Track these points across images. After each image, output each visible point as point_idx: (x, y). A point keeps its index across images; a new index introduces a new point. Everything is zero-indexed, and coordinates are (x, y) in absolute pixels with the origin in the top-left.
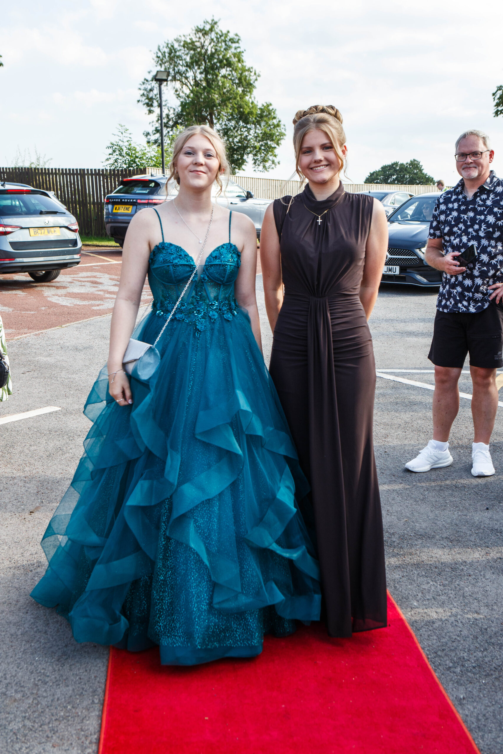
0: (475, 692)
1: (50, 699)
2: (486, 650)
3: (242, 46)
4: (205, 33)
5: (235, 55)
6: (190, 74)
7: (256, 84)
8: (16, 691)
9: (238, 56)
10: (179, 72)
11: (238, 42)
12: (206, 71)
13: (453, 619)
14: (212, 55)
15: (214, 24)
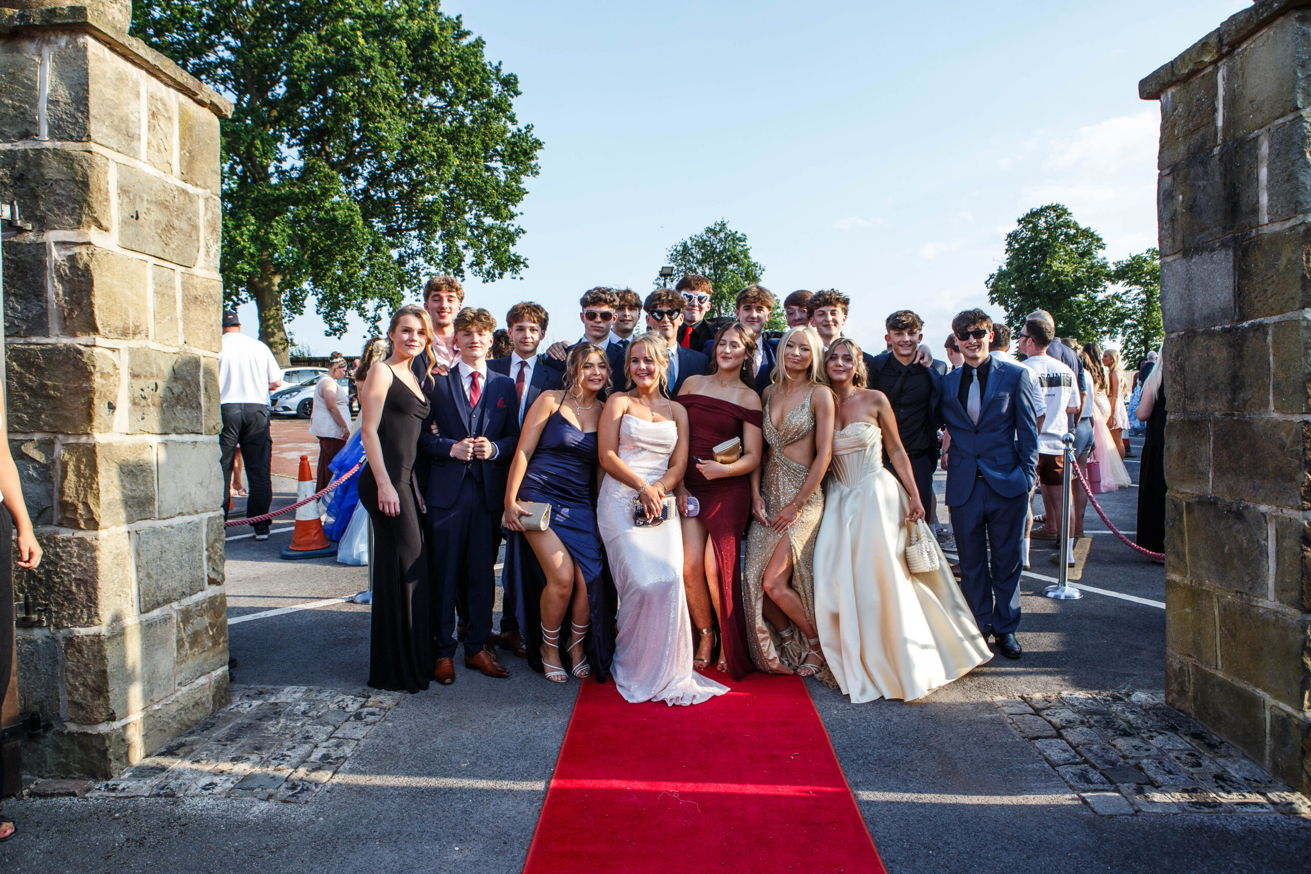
0: (871, 778)
1: (510, 769)
2: (889, 748)
3: (748, 244)
4: (715, 233)
5: (741, 252)
6: (699, 271)
7: (761, 277)
8: (484, 762)
9: (745, 253)
10: (690, 269)
11: (744, 241)
12: (715, 267)
13: (866, 724)
14: (721, 252)
15: (723, 225)
